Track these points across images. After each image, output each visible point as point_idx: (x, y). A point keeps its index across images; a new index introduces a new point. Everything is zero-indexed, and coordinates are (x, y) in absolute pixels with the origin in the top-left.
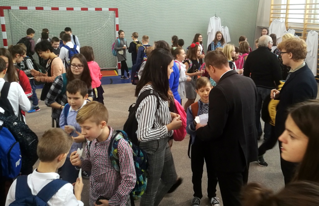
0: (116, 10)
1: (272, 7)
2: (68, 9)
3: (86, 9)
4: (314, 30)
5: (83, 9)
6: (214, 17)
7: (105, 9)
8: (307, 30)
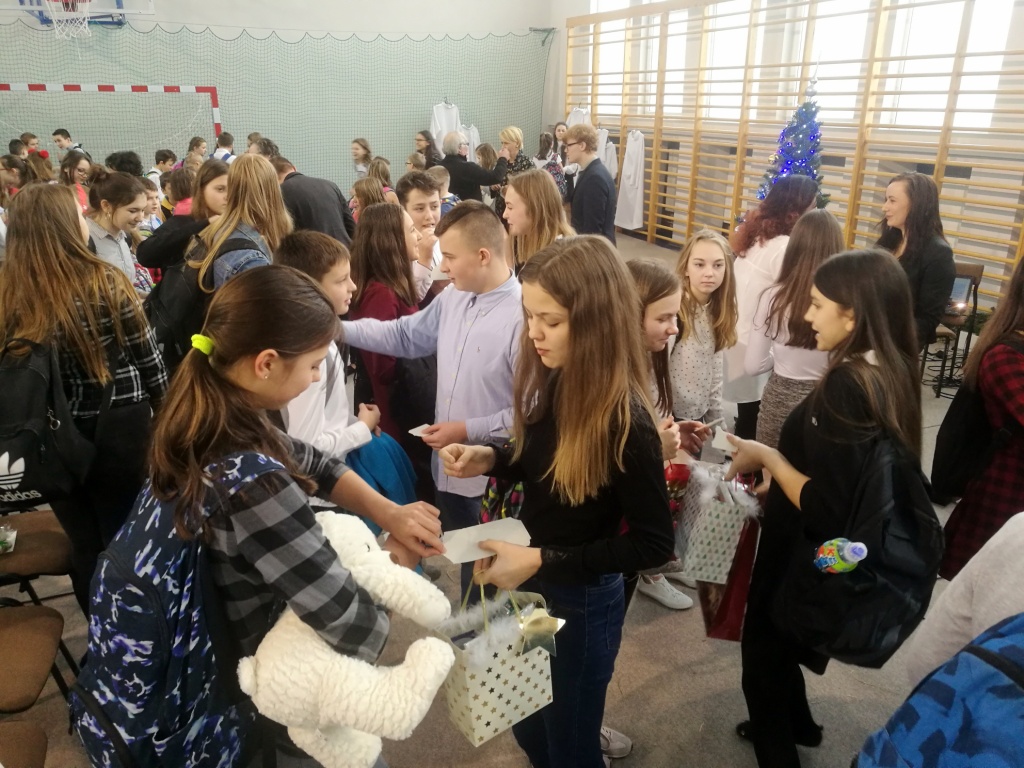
0: (212, 91)
1: (570, 80)
2: (102, 88)
3: (144, 89)
4: (637, 128)
5: (135, 89)
6: (443, 103)
7: (188, 89)
8: (628, 129)
